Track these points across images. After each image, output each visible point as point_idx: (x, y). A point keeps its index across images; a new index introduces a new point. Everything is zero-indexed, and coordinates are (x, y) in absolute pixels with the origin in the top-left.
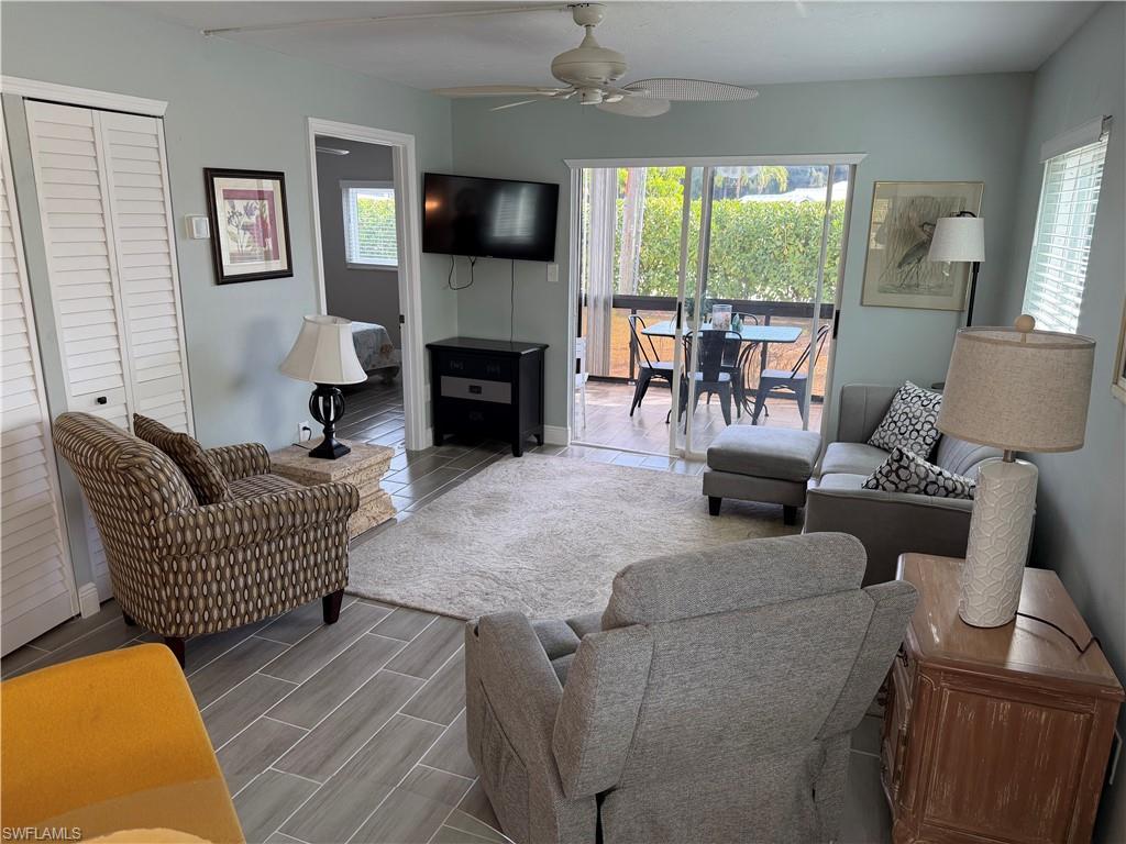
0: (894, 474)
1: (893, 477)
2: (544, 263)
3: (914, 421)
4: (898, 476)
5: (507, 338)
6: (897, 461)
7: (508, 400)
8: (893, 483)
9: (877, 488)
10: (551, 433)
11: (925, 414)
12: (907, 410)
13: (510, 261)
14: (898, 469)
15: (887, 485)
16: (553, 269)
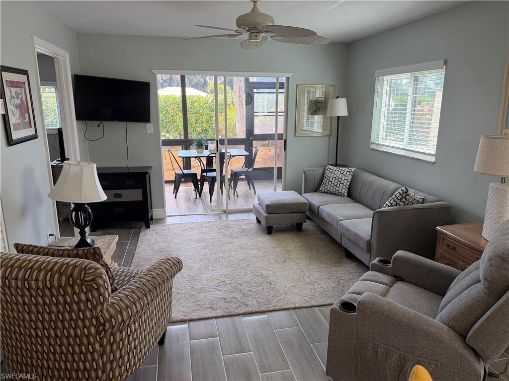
0: (404, 198)
1: (404, 200)
2: (144, 124)
3: (340, 180)
4: (406, 199)
5: (124, 165)
6: (406, 193)
7: (140, 198)
8: (403, 202)
9: (396, 205)
10: (156, 213)
11: (344, 177)
12: (335, 176)
13: (125, 123)
14: (406, 196)
15: (401, 203)
16: (149, 127)
